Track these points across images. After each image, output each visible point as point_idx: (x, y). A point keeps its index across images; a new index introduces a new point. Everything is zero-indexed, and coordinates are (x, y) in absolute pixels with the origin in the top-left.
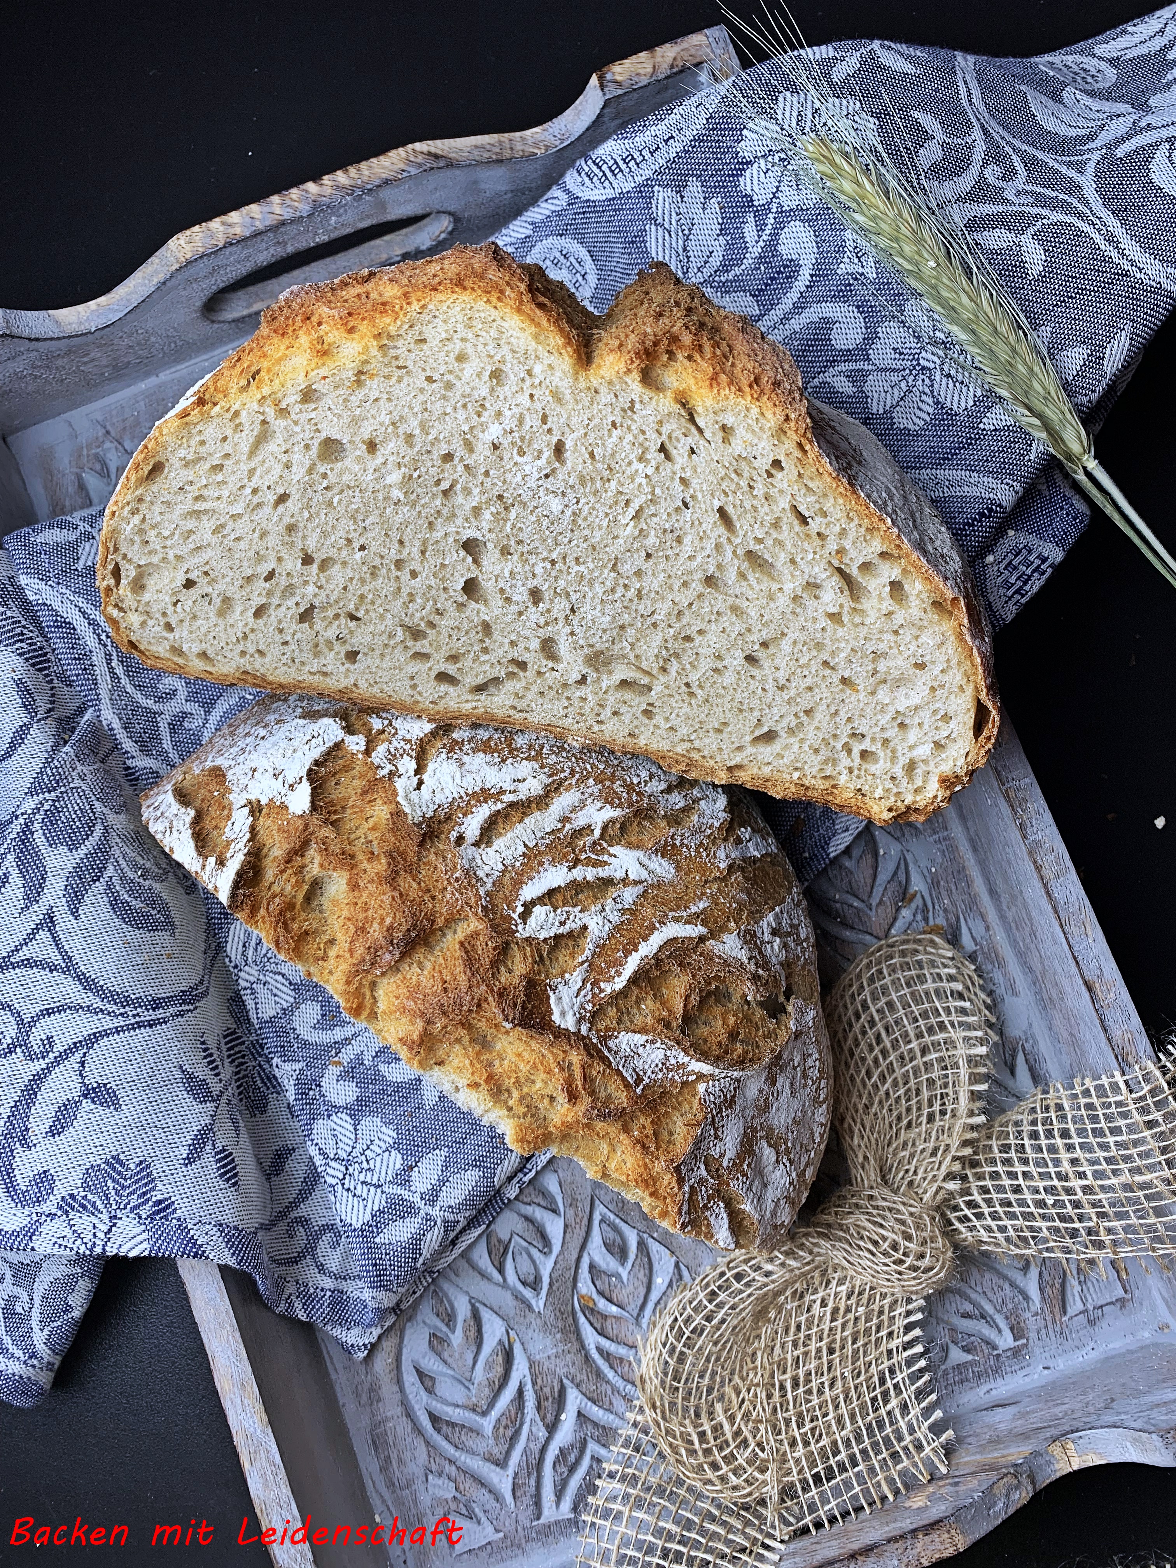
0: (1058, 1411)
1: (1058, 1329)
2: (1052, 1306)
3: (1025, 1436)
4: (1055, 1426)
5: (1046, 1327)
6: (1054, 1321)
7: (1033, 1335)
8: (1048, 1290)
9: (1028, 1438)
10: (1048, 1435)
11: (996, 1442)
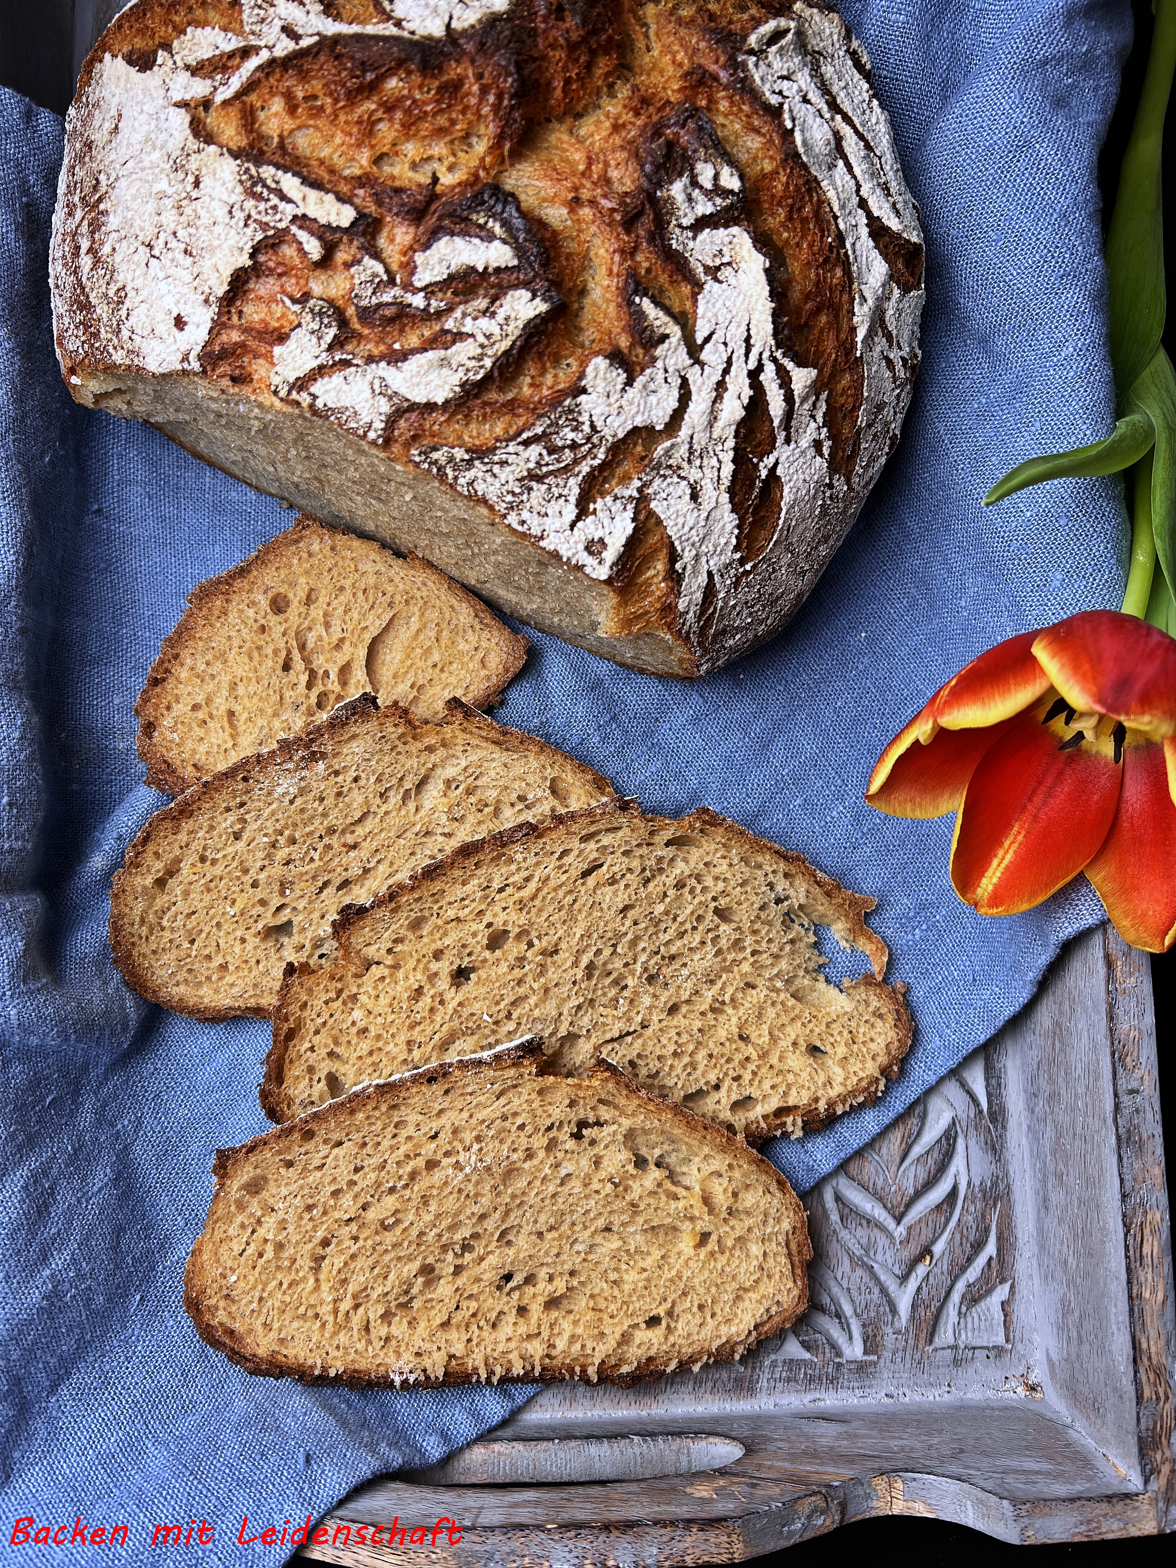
0: (894, 1444)
1: (917, 1356)
2: (919, 1328)
3: (849, 1459)
4: (887, 1459)
5: (904, 1350)
6: (916, 1347)
7: (887, 1355)
8: (921, 1310)
9: (853, 1462)
10: (876, 1466)
11: (813, 1455)
